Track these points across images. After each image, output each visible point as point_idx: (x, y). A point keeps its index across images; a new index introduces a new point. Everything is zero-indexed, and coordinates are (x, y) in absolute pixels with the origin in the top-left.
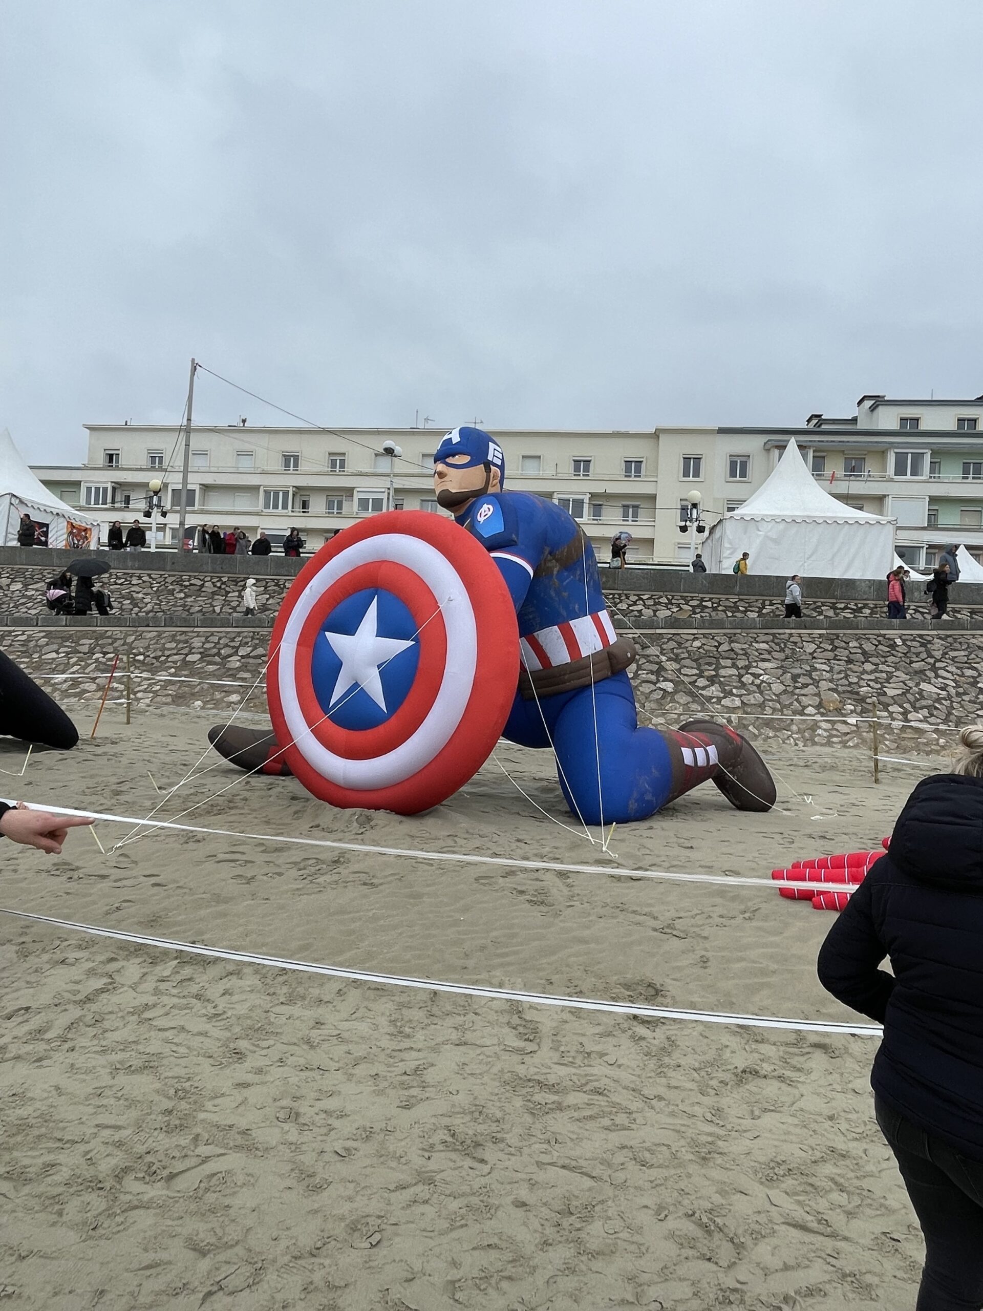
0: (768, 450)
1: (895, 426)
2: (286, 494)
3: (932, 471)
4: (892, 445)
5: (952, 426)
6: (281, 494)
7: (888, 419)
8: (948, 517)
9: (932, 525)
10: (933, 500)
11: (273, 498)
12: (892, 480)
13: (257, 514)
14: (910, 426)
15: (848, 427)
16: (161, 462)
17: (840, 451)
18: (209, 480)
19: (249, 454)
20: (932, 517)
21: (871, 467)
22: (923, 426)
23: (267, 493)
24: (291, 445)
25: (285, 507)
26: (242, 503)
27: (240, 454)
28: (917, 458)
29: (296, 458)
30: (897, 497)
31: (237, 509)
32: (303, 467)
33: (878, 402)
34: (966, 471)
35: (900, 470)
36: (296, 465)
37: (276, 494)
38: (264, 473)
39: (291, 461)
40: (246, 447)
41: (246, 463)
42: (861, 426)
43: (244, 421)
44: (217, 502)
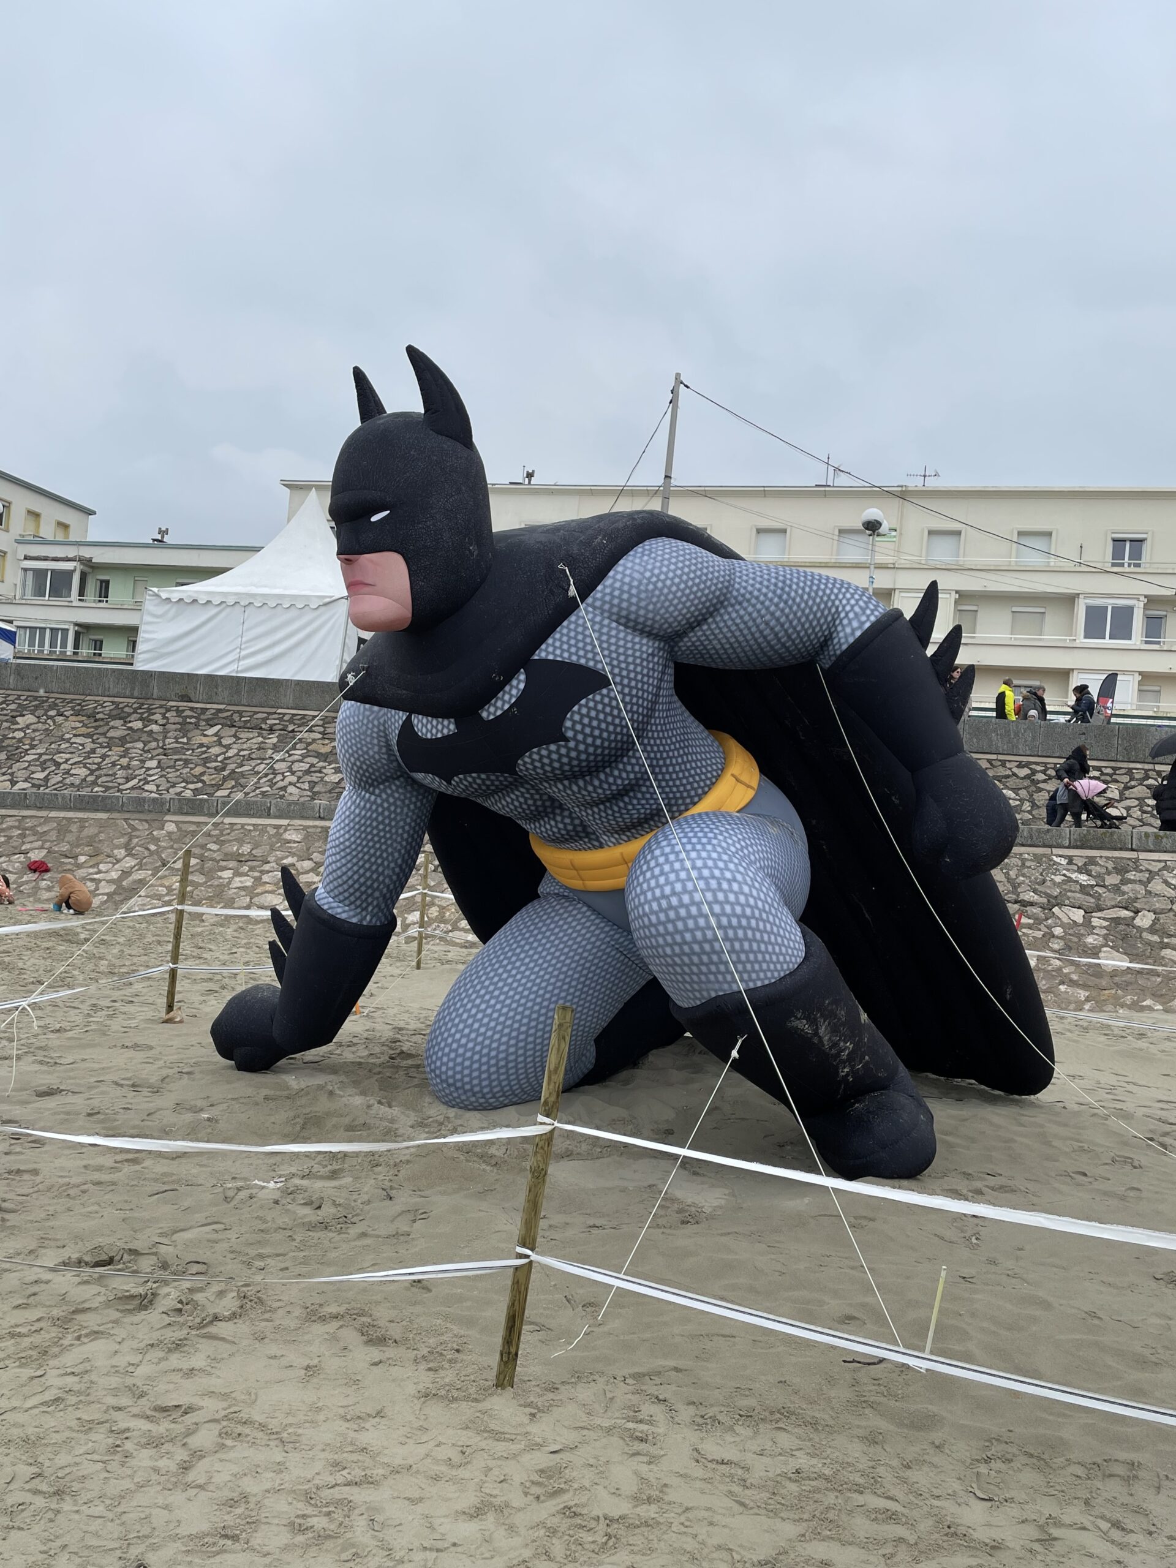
43: (530, 475)
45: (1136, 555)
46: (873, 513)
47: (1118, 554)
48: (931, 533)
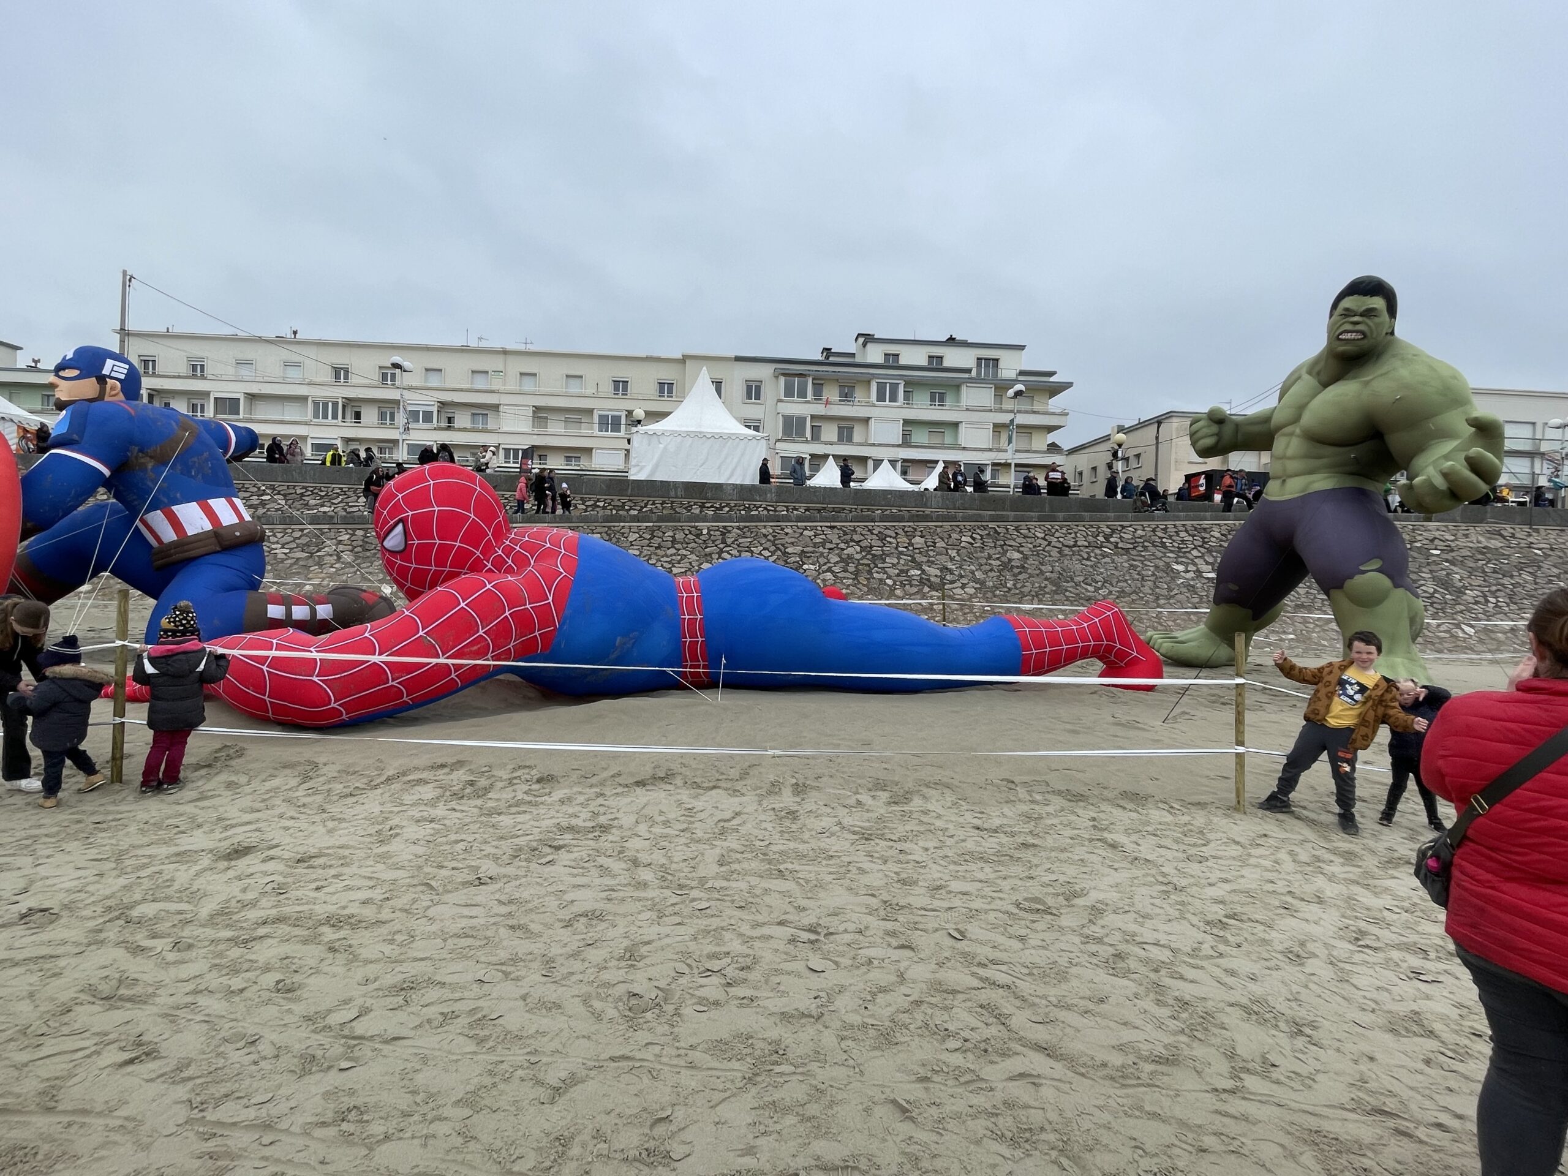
0: (777, 377)
1: (879, 359)
2: (335, 405)
3: (906, 398)
4: (874, 376)
5: (924, 362)
6: (330, 404)
7: (875, 354)
8: (920, 436)
9: (906, 443)
10: (906, 422)
11: (322, 408)
12: (874, 405)
13: (306, 424)
14: (891, 362)
15: (848, 360)
16: (202, 370)
17: (835, 380)
18: (254, 389)
19: (297, 365)
20: (906, 435)
21: (859, 394)
22: (902, 361)
23: (316, 404)
24: (341, 358)
25: (335, 417)
26: (292, 412)
27: (287, 364)
28: (894, 388)
29: (347, 371)
30: (880, 419)
31: (287, 418)
32: (353, 379)
33: (867, 339)
34: (933, 400)
35: (881, 397)
36: (346, 377)
37: (326, 405)
38: (311, 384)
39: (340, 373)
40: (295, 358)
41: (293, 374)
42: (858, 359)
43: (295, 333)
44: (263, 411)
45: (625, 389)
46: (397, 359)
47: (616, 389)
48: (521, 374)
